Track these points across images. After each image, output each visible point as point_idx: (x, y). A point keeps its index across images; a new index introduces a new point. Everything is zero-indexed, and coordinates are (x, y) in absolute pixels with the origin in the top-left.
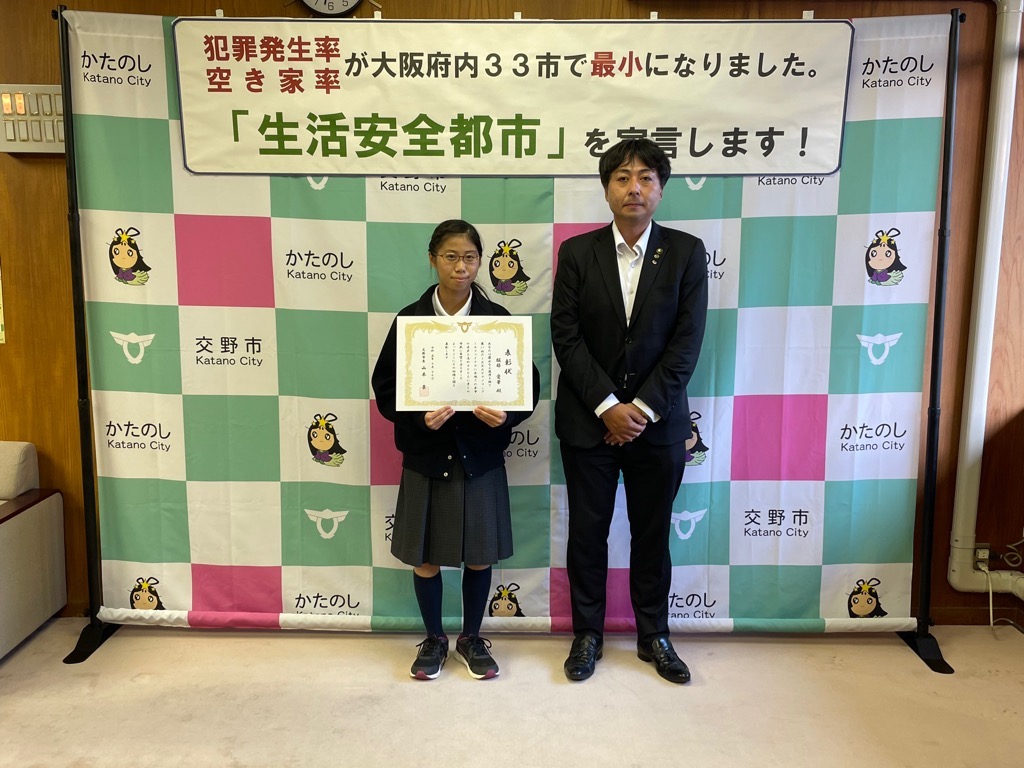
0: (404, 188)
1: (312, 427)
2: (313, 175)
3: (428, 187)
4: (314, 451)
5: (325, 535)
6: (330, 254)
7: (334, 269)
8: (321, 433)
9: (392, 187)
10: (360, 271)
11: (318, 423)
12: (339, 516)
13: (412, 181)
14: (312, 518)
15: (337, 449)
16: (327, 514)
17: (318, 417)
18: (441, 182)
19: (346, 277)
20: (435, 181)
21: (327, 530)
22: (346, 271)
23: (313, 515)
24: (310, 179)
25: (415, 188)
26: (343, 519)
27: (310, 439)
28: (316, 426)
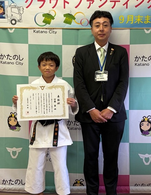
0: (42, 32)
1: (10, 117)
2: (10, 28)
3: (50, 32)
4: (10, 126)
5: (13, 157)
6: (15, 55)
7: (17, 61)
8: (13, 119)
9: (37, 32)
10: (26, 62)
11: (12, 115)
12: (19, 150)
13: (45, 30)
14: (8, 151)
15: (18, 125)
16: (14, 149)
17: (12, 113)
18: (55, 30)
19: (21, 64)
20: (53, 30)
21: (14, 156)
22: (21, 62)
23: (10, 150)
24: (9, 29)
25: (46, 32)
26: (20, 151)
27: (8, 122)
28: (11, 116)
